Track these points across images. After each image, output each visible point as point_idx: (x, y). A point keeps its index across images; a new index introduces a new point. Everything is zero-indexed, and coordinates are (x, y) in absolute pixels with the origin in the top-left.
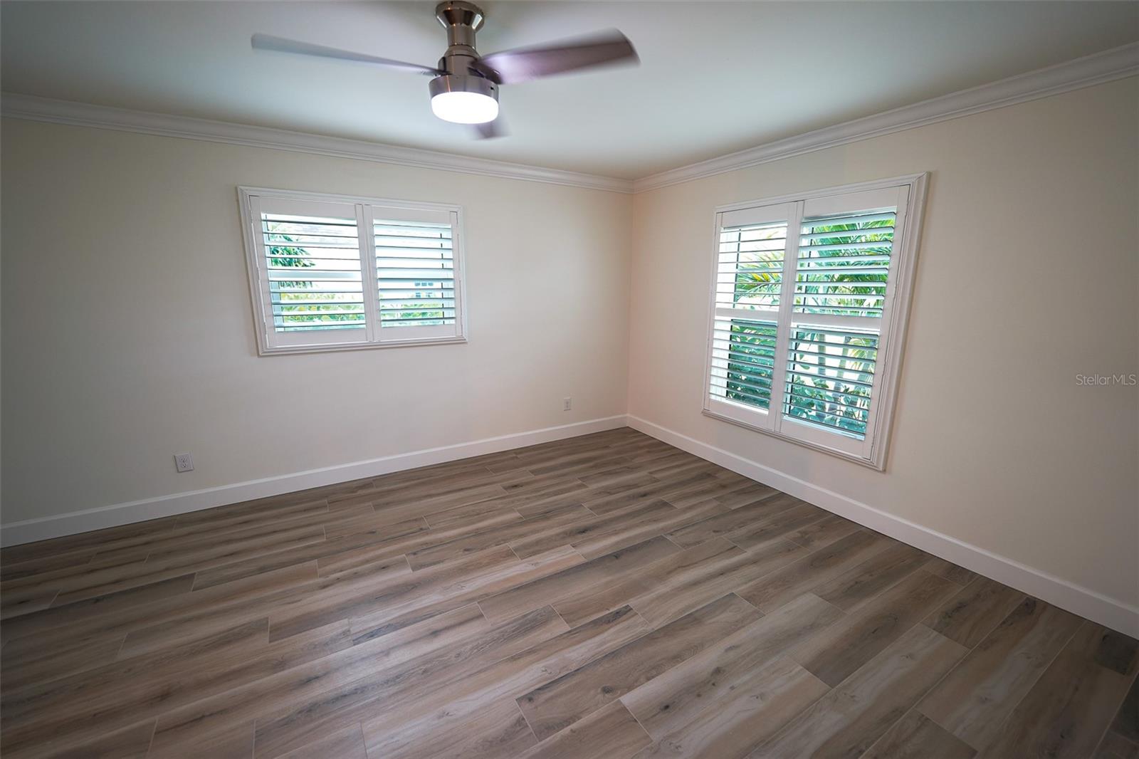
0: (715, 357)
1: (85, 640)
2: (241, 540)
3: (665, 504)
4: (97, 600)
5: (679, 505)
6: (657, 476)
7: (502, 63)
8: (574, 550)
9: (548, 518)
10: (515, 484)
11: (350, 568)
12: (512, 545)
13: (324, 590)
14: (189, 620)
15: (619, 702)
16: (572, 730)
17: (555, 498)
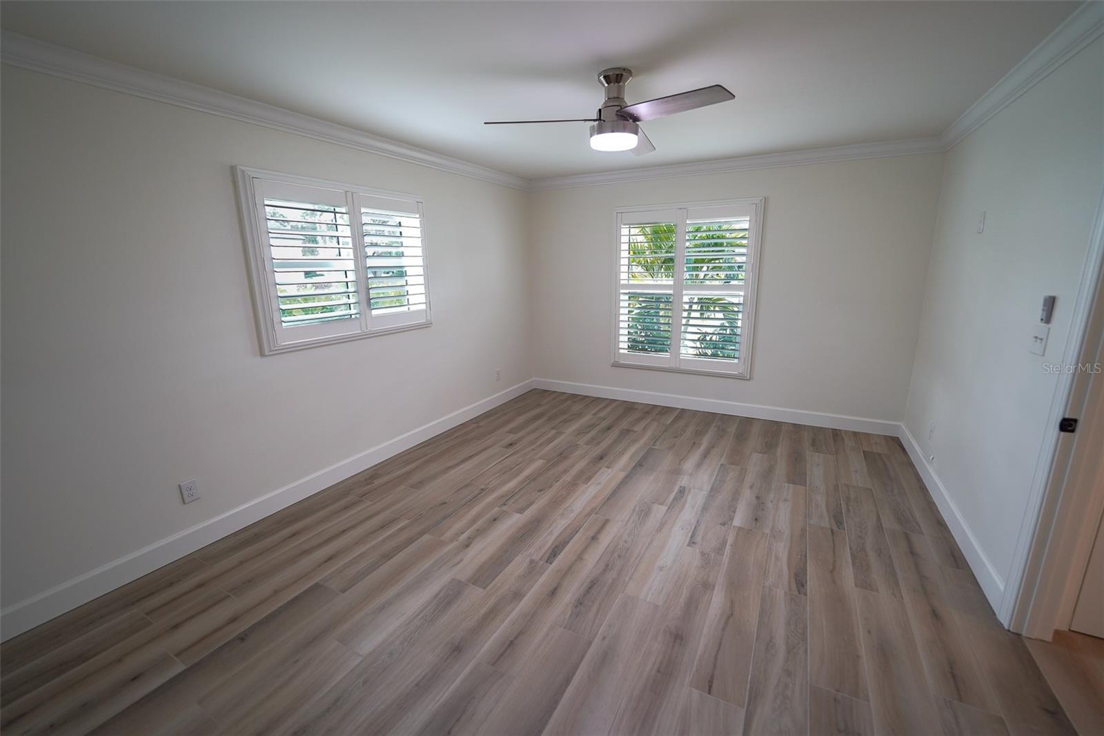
0: (622, 321)
1: (295, 662)
2: (320, 546)
3: (627, 431)
4: (242, 638)
5: (638, 428)
6: (602, 414)
7: (642, 110)
8: (610, 470)
9: (566, 458)
10: (510, 442)
11: (468, 529)
12: (567, 478)
13: (469, 548)
14: (382, 608)
15: (734, 526)
16: (732, 545)
17: (552, 445)
